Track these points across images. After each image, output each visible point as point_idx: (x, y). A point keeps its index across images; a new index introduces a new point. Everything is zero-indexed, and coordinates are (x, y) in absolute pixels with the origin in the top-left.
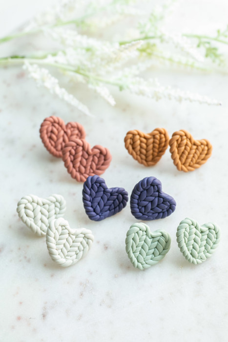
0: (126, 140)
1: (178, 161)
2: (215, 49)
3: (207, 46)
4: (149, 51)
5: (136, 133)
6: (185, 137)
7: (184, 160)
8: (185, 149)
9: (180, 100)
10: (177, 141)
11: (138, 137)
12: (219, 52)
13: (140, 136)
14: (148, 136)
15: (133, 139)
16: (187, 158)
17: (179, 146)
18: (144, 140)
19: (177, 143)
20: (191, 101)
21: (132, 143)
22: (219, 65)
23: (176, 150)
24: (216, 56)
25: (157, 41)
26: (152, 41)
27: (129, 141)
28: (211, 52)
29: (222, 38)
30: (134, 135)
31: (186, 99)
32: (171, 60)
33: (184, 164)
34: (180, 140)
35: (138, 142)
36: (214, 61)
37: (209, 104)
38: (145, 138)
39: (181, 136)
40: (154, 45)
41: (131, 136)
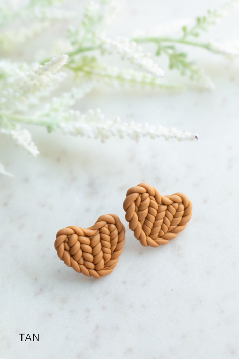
0: (57, 247)
1: (141, 231)
2: (183, 55)
3: (171, 52)
4: (87, 69)
5: (71, 231)
6: (147, 195)
7: (149, 230)
8: (149, 212)
9: (136, 137)
10: (135, 201)
11: (75, 237)
12: (189, 59)
13: (79, 235)
14: (91, 232)
15: (68, 241)
16: (154, 226)
17: (139, 209)
18: (87, 240)
19: (136, 205)
20: (152, 138)
21: (68, 248)
22: (192, 78)
23: (136, 216)
24: (186, 65)
25: (96, 53)
26: (89, 54)
27: (62, 246)
28: (178, 61)
29: (190, 38)
30: (69, 236)
31: (144, 136)
32: (120, 78)
33: (150, 236)
34: (140, 199)
35: (78, 245)
36: (183, 74)
37: (179, 140)
38: (86, 236)
39: (141, 194)
40: (93, 59)
41: (64, 237)
